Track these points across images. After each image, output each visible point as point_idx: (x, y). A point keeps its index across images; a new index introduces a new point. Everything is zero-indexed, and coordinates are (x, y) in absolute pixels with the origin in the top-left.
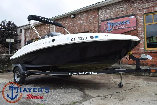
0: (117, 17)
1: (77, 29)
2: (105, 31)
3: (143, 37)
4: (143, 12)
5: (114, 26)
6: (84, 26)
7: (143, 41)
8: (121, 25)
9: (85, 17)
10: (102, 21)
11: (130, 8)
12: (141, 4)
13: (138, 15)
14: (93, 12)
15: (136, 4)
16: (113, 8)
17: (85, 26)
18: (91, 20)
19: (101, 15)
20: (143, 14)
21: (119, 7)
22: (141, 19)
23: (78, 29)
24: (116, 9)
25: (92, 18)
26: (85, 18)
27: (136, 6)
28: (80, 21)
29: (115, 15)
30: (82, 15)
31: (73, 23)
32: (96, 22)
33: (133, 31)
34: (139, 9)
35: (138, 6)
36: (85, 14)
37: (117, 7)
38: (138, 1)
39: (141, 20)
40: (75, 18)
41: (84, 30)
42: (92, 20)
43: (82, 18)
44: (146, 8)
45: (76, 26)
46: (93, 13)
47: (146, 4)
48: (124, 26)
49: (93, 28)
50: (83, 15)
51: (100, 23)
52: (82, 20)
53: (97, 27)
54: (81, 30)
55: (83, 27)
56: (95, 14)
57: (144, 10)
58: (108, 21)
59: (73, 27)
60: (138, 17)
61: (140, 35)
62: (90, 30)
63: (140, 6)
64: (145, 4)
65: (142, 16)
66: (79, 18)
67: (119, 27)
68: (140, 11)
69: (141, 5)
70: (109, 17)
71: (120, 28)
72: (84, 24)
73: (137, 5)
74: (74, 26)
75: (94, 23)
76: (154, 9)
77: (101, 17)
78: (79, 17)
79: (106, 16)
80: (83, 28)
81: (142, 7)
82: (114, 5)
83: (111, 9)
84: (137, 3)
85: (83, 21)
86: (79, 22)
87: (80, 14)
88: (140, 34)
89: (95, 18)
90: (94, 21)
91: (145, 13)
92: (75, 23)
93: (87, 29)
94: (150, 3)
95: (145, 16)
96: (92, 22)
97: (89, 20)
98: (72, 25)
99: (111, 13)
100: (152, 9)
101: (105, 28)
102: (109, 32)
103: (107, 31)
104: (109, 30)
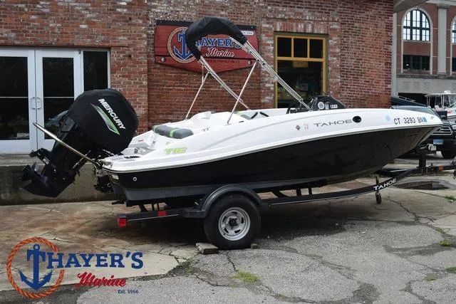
1: (53, 28)
2: (170, 56)
3: (272, 89)
4: (275, 26)
6: (87, 24)
7: (272, 98)
8: (220, 49)
10: (158, 22)
11: (242, 6)
12: (269, 5)
13: (264, 32)
17: (94, 23)
18: (119, 10)
20: (275, 32)
22: (269, 42)
23: (57, 30)
25: (125, 4)
27: (259, 6)
29: (201, 14)
32: (141, 22)
34: (267, 18)
35: (262, 7)
39: (268, 45)
41: (89, 40)
42: (125, 10)
44: (283, 19)
45: (50, 14)
47: (280, 9)
48: (226, 54)
49: (129, 39)
51: (151, 26)
53: (145, 39)
54: (76, 36)
55: (84, 26)
57: (278, 23)
58: (180, 29)
59: (33, 17)
60: (264, 37)
61: (266, 82)
62: (117, 44)
63: (266, 8)
64: (277, 8)
65: (271, 36)
67: (214, 52)
68: (268, 23)
69: (269, 8)
70: (184, 15)
71: (216, 57)
72: (89, 16)
73: (261, 5)
74: (38, 14)
75: (135, 25)
76: (297, 26)
77: (155, 7)
79: (171, 8)
80: (84, 29)
81: (270, 11)
85: (87, 5)
88: (267, 79)
89: (135, 4)
90: (132, 17)
91: (278, 30)
92: (42, 3)
93: (103, 38)
94: (288, 9)
95: (277, 36)
96: (123, 17)
97: (110, 6)
98: (23, 5)
99: (188, 6)
100: (294, 24)
101: (169, 48)
102: (184, 61)
103: (177, 59)
104: (184, 57)
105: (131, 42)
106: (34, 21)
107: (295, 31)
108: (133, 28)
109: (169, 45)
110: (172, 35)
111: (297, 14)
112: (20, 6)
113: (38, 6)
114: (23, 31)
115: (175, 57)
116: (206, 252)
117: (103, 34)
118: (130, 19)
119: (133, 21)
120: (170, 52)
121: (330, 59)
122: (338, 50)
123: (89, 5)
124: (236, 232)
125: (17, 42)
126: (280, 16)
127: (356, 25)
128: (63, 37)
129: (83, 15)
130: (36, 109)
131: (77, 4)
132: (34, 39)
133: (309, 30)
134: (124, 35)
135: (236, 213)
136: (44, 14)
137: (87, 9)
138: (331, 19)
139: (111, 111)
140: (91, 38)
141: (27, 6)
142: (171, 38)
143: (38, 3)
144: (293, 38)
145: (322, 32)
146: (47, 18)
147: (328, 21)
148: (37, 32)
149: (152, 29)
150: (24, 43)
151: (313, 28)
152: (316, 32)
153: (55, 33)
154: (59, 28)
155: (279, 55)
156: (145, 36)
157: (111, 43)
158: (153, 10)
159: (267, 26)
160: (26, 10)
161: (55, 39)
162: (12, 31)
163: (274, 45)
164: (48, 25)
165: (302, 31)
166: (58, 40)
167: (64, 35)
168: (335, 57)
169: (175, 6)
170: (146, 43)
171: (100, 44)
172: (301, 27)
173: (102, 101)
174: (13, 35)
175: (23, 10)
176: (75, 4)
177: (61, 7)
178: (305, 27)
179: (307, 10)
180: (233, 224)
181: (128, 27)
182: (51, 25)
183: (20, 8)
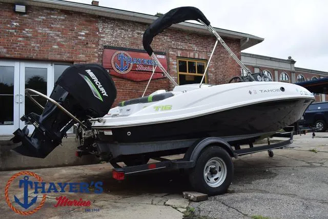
0: (136, 48)
1: (34, 47)
2: (113, 69)
4: (177, 53)
5: (132, 64)
6: (58, 45)
8: (144, 66)
9: (62, 25)
10: (105, 47)
11: (157, 40)
13: (171, 57)
14: (86, 21)
15: (166, 38)
16: (129, 30)
17: (63, 45)
18: (80, 37)
19: (102, 33)
20: (177, 57)
21: (140, 32)
23: (36, 48)
24: (134, 32)
25: (84, 34)
26: (63, 27)
27: (167, 41)
28: (47, 31)
29: (133, 44)
30: (52, 16)
31: (16, 26)
32: (94, 46)
33: (162, 79)
34: (173, 48)
35: (169, 42)
36: (62, 17)
37: (137, 31)
38: (169, 35)
39: (173, 64)
40: (25, 16)
41: (59, 56)
42: (84, 38)
43: (52, 24)
44: (181, 49)
45: (31, 37)
46: (87, 23)
47: (179, 43)
48: (149, 69)
49: (86, 56)
50: (56, 17)
51: (100, 49)
52: (52, 28)
53: (96, 57)
54: (50, 53)
55: (56, 47)
56: (92, 27)
57: (179, 51)
58: (119, 52)
59: (20, 39)
60: (171, 60)
62: (78, 59)
63: (171, 42)
65: (175, 59)
66: (43, 20)
67: (141, 68)
68: (173, 51)
69: (173, 42)
70: (121, 44)
71: (143, 71)
72: (59, 40)
74: (23, 37)
75: (90, 48)
76: (190, 54)
77: (103, 37)
78: (44, 18)
79: (114, 39)
80: (55, 49)
81: (174, 44)
82: (131, 24)
83: (125, 30)
84: (167, 36)
85: (58, 33)
86: (40, 30)
87: (45, 11)
89: (90, 35)
90: (89, 42)
91: (179, 56)
92: (27, 30)
93: (68, 55)
94: (184, 44)
95: (178, 60)
96: (83, 42)
97: (74, 35)
98: (13, 31)
99: (124, 38)
100: (188, 53)
101: (113, 64)
102: (122, 72)
103: (117, 71)
104: (122, 70)
105: (87, 58)
106: (20, 41)
107: (188, 57)
108: (89, 49)
109: (112, 62)
110: (114, 55)
111: (189, 47)
112: (11, 31)
113: (24, 32)
114: (13, 48)
115: (116, 70)
116: (199, 200)
117: (68, 53)
118: (87, 43)
119: (89, 45)
120: (113, 66)
121: (209, 74)
122: (213, 69)
123: (60, 33)
124: (216, 179)
125: (7, 56)
126: (179, 47)
127: (222, 55)
128: (40, 53)
129: (55, 40)
130: (19, 103)
131: (51, 32)
132: (20, 54)
133: (197, 56)
134: (83, 54)
135: (215, 163)
136: (27, 37)
137: (58, 36)
138: (208, 51)
139: (96, 80)
140: (60, 54)
141: (16, 31)
142: (113, 57)
143: (24, 30)
144: (187, 61)
145: (204, 58)
146: (29, 40)
147: (207, 52)
148: (22, 49)
149: (101, 51)
150: (13, 56)
151: (199, 56)
152: (200, 58)
153: (35, 50)
154: (38, 47)
155: (179, 71)
156: (97, 55)
157: (74, 59)
158: (102, 39)
159: (172, 53)
160: (15, 34)
161: (35, 54)
162: (4, 48)
163: (176, 65)
164: (30, 45)
165: (193, 57)
166: (37, 55)
167: (42, 52)
168: (211, 73)
169: (116, 37)
170: (97, 59)
171: (67, 59)
172: (192, 55)
173: (89, 71)
174: (5, 50)
175: (13, 34)
176: (50, 32)
177: (40, 33)
178: (194, 55)
179: (194, 45)
180: (213, 172)
181: (85, 49)
182: (32, 45)
183: (11, 32)
